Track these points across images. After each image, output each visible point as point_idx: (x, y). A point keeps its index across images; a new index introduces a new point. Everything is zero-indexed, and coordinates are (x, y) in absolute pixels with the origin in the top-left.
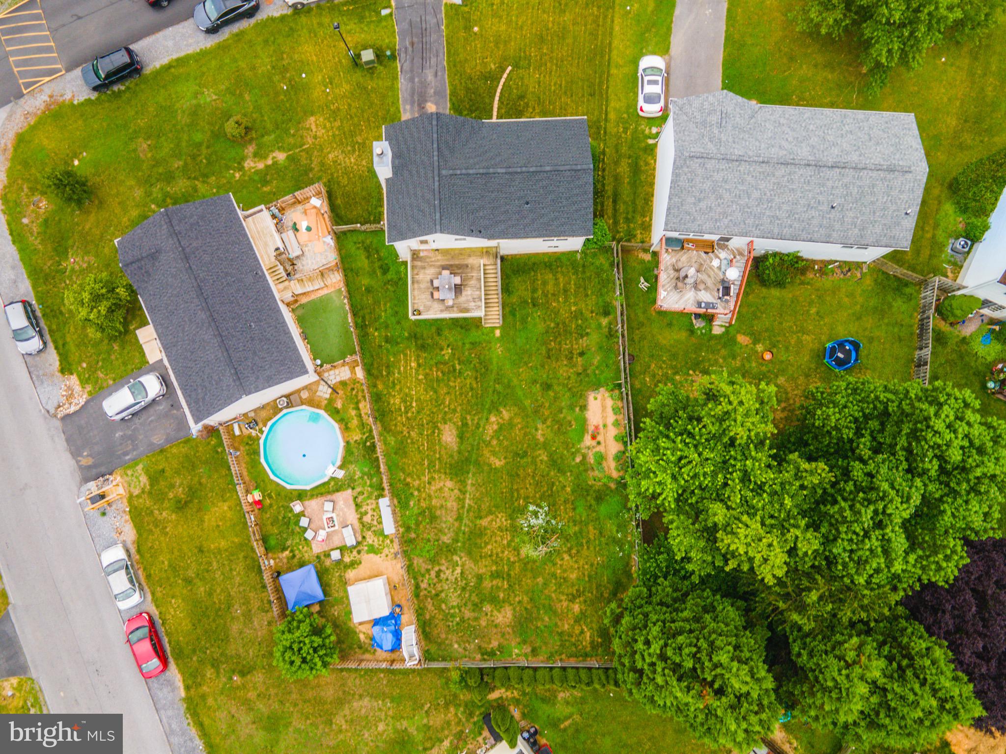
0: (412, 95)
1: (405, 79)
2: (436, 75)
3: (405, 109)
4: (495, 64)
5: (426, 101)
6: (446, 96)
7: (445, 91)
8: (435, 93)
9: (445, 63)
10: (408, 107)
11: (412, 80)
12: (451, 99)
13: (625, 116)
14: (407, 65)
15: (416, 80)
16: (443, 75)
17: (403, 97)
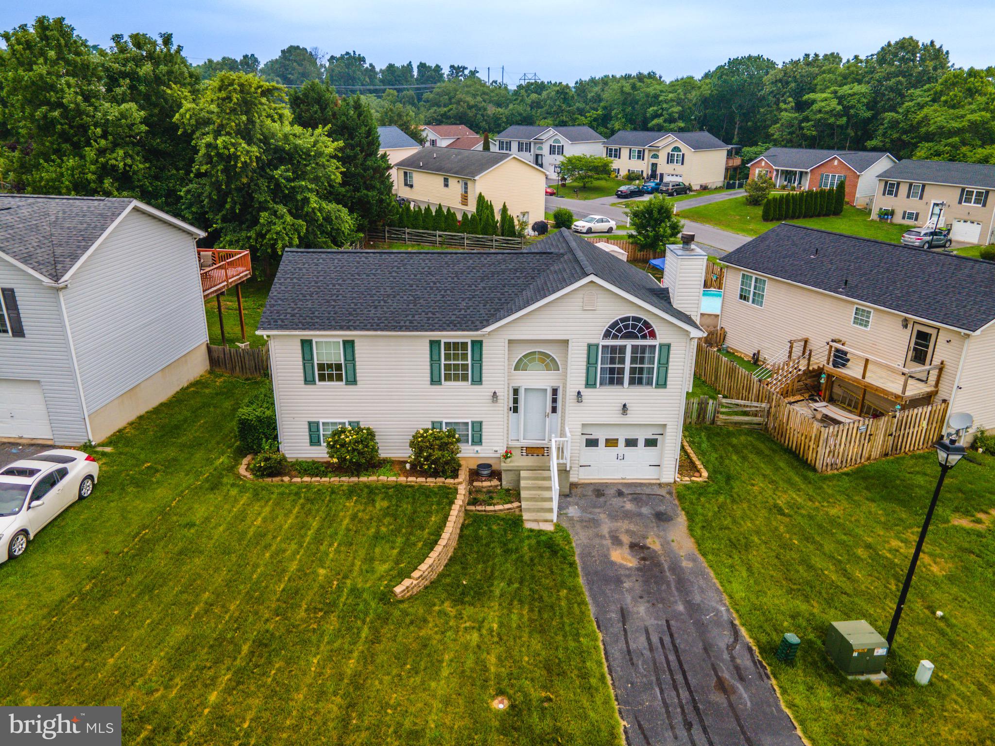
0: (682, 584)
1: (718, 611)
2: (624, 615)
3: (694, 560)
4: (442, 613)
5: (638, 569)
6: (587, 574)
7: (590, 583)
8: (618, 581)
9: (600, 636)
10: (686, 564)
11: (693, 608)
12: (572, 564)
13: (130, 489)
14: (723, 639)
15: (681, 607)
16: (602, 609)
17: (707, 579)
